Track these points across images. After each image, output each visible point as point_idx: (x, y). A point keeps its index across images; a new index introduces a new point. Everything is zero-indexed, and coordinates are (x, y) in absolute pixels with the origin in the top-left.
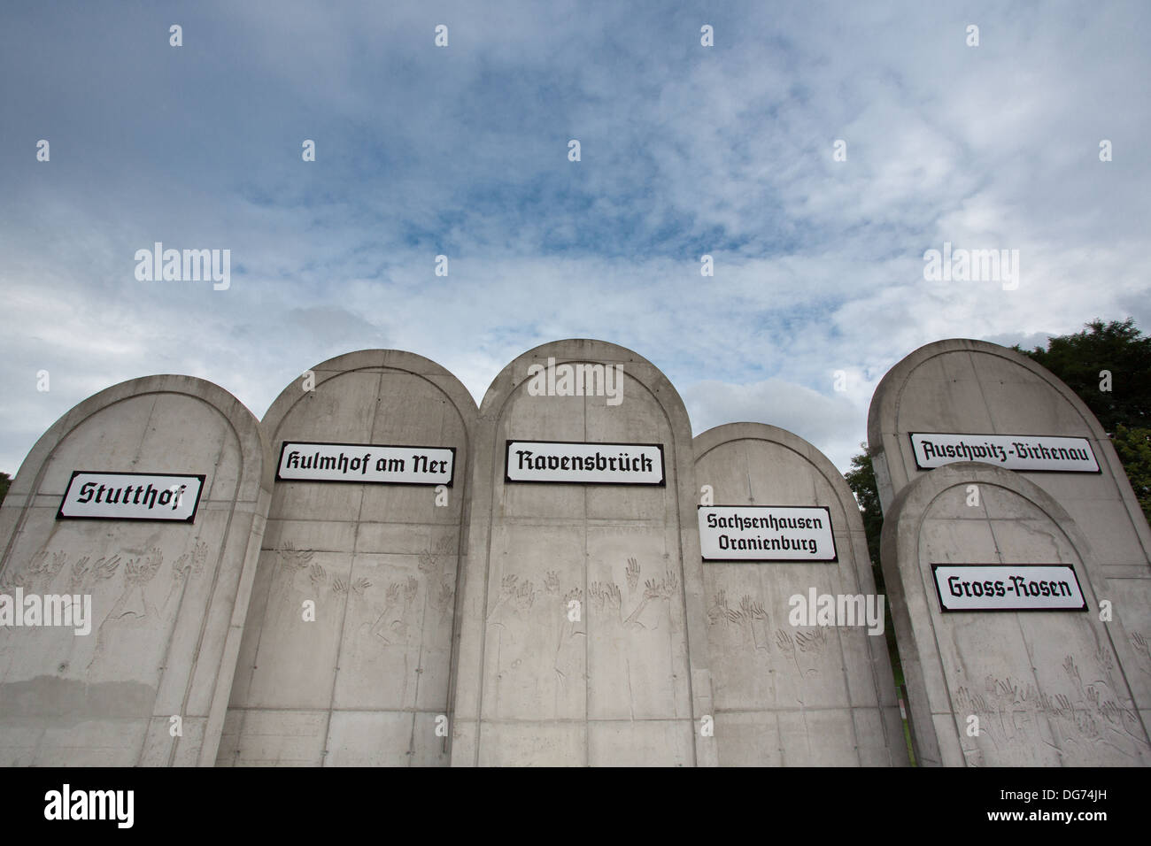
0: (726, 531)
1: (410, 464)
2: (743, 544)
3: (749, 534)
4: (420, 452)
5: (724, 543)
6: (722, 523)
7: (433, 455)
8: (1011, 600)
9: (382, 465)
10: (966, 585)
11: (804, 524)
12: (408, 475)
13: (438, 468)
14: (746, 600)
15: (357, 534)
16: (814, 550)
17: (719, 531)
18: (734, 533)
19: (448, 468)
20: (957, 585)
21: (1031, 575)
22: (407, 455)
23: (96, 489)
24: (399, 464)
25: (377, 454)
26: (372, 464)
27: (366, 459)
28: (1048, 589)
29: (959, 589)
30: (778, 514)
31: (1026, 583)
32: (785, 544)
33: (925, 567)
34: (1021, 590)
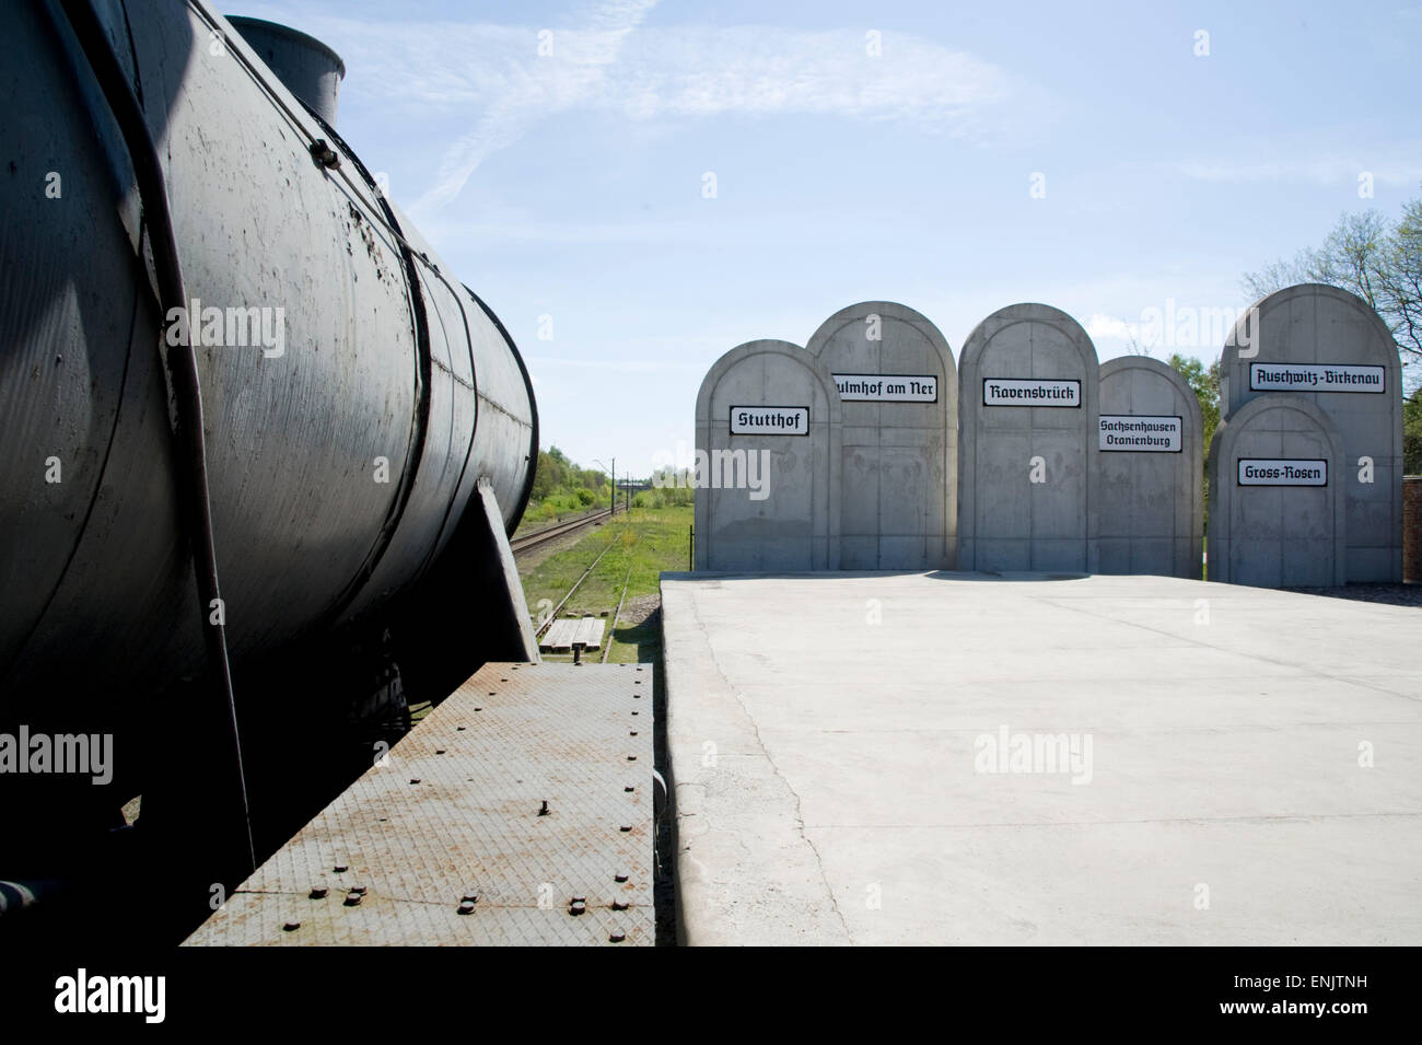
0: (1112, 432)
1: (908, 388)
2: (1122, 440)
3: (1128, 434)
4: (914, 380)
5: (1110, 440)
6: (1111, 427)
7: (924, 381)
8: (1282, 480)
9: (890, 389)
10: (1256, 471)
11: (1164, 428)
12: (908, 396)
13: (927, 390)
14: (1119, 477)
15: (880, 435)
16: (1168, 445)
17: (1108, 432)
18: (1117, 434)
19: (934, 390)
20: (1251, 472)
21: (1298, 465)
22: (906, 381)
23: (748, 417)
24: (901, 388)
25: (887, 381)
26: (884, 389)
27: (880, 386)
28: (1305, 474)
29: (1250, 473)
30: (1147, 421)
31: (1294, 470)
32: (1149, 441)
33: (1234, 460)
34: (1289, 474)
